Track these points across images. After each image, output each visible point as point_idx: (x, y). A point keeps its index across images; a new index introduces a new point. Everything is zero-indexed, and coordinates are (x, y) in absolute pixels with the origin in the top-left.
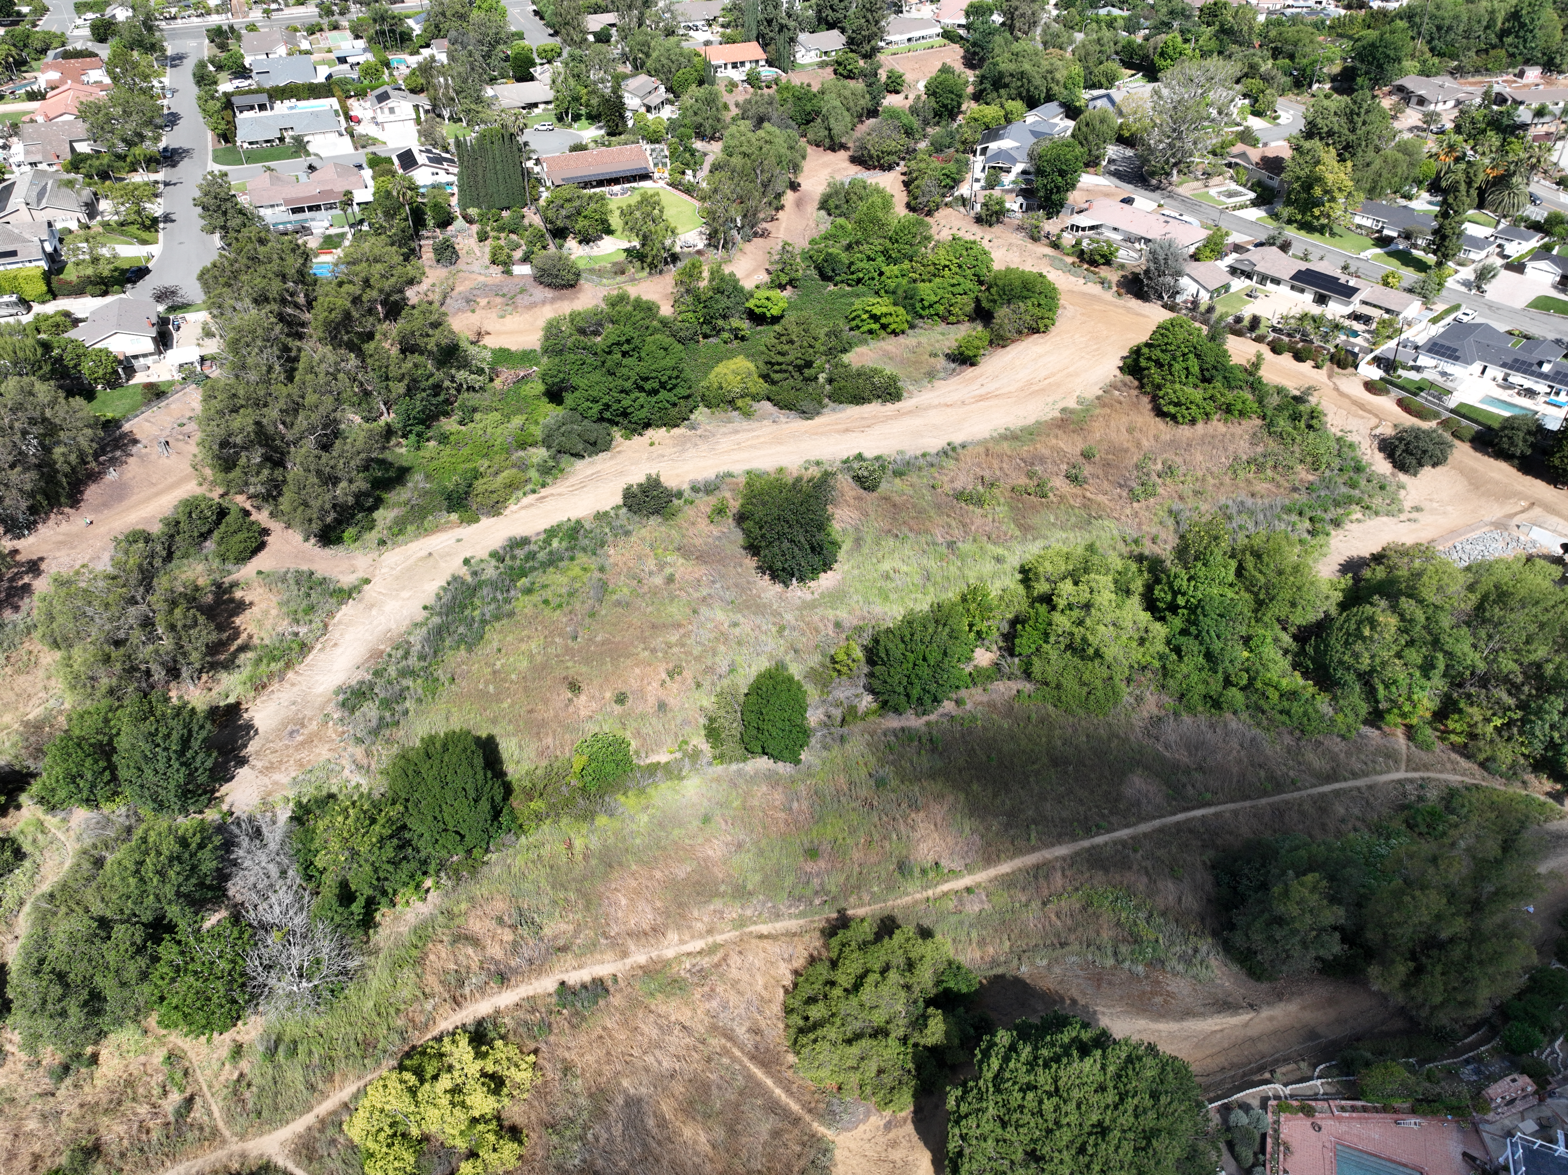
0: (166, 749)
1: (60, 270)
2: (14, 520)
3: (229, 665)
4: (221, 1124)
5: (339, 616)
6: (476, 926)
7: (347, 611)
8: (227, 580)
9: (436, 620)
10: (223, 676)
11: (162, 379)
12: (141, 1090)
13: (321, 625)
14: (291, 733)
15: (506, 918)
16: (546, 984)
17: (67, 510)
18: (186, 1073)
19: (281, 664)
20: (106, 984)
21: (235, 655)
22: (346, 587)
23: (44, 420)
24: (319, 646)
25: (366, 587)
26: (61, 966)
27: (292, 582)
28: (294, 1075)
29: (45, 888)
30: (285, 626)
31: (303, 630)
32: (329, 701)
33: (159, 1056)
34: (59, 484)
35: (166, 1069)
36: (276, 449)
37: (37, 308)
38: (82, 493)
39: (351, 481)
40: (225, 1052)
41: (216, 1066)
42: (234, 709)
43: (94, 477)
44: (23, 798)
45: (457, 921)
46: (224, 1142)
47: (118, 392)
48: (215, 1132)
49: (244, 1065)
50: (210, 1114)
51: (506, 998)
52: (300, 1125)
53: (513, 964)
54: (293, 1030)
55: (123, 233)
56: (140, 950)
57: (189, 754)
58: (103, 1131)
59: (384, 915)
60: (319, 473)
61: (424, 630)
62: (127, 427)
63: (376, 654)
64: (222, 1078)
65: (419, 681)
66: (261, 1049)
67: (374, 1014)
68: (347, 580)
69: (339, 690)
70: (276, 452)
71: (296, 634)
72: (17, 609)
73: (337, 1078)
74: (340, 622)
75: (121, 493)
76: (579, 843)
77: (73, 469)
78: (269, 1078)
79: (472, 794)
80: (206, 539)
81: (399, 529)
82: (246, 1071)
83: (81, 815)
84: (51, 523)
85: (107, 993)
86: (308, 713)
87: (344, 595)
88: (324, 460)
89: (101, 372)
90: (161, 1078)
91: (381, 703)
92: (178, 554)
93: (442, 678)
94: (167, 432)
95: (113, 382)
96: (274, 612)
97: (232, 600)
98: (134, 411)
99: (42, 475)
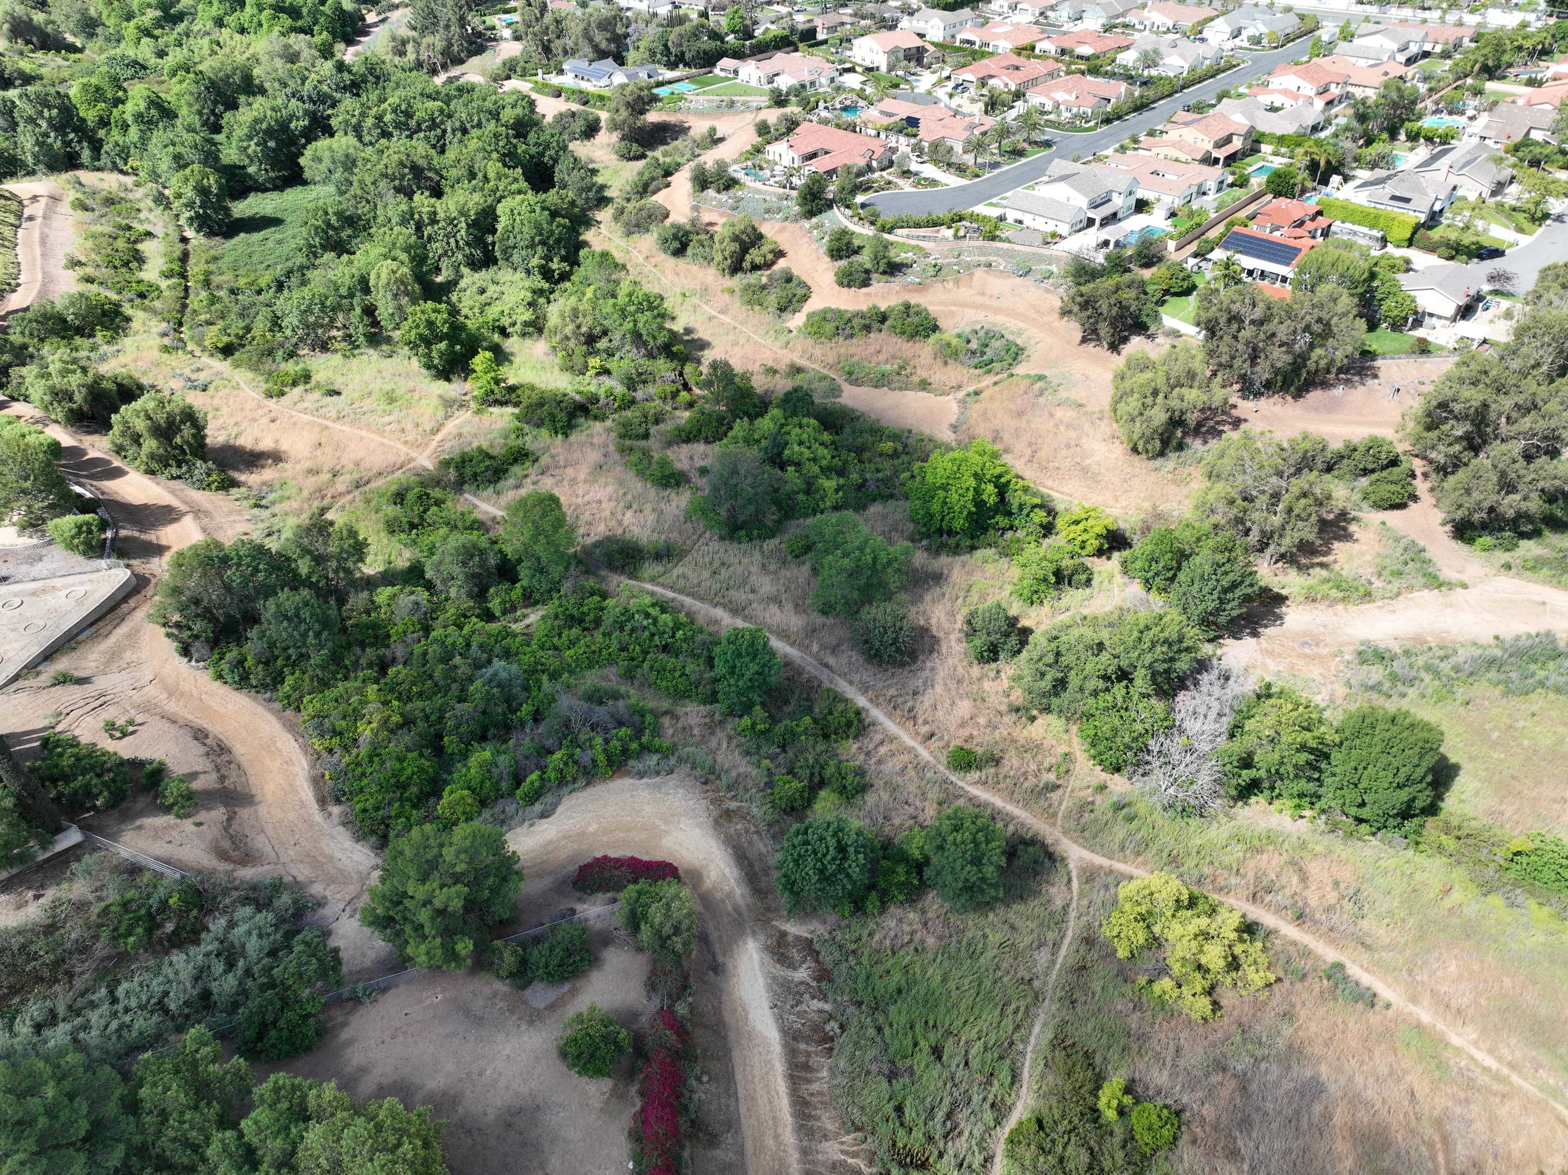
0: (1218, 581)
1: (1430, 228)
2: (1252, 384)
3: (1302, 569)
4: (1060, 815)
5: (1416, 594)
6: (1314, 869)
7: (1428, 596)
8: (1354, 514)
9: (1498, 653)
10: (1293, 573)
11: (1438, 342)
12: (1040, 757)
13: (1396, 590)
14: (1305, 643)
15: (1342, 886)
16: (1330, 954)
17: (1289, 398)
18: (1067, 772)
19: (1341, 595)
20: (1074, 681)
21: (1312, 566)
22: (1441, 579)
23: (1328, 325)
24: (1380, 604)
25: (1460, 590)
26: (1063, 649)
27: (1402, 545)
28: (1120, 831)
29: (1085, 612)
30: (1367, 572)
31: (1378, 584)
32: (1352, 644)
33: (1063, 749)
34: (1299, 375)
35: (1060, 759)
36: (1482, 435)
37: (1390, 248)
38: (1308, 391)
39: (1525, 499)
40: (1095, 782)
41: (1085, 784)
42: (1280, 599)
43: (1325, 385)
44: (1116, 555)
45: (1304, 854)
46: (1054, 824)
47: (1397, 335)
48: (1055, 815)
49: (1099, 799)
50: (1060, 804)
51: (1289, 931)
52: (1098, 860)
53: (1318, 916)
54: (1141, 808)
55: (1508, 217)
56: (1106, 678)
57: (1229, 596)
58: (1007, 756)
59: (1258, 802)
60: (1503, 474)
61: (1479, 652)
62: (1378, 363)
63: (1420, 640)
64: (1082, 794)
65: (1437, 683)
66: (1115, 799)
67: (1195, 850)
68: (1447, 573)
69: (1366, 643)
70: (1480, 436)
71: (1370, 583)
72: (1205, 442)
73: (1140, 859)
74: (1412, 599)
75: (1334, 407)
76: (1456, 896)
77: (1317, 371)
78: (1105, 818)
79: (1401, 779)
80: (1365, 475)
81: (1534, 566)
82: (1098, 803)
83: (1136, 588)
84: (1271, 400)
85: (1070, 686)
86: (1329, 640)
87: (1435, 582)
88: (1517, 466)
89: (1396, 313)
90: (1054, 761)
91: (1390, 674)
92: (1335, 473)
93: (1458, 695)
94: (1405, 382)
95: (1397, 326)
96: (1368, 557)
97: (1345, 529)
98: (1395, 354)
99: (1294, 363)
